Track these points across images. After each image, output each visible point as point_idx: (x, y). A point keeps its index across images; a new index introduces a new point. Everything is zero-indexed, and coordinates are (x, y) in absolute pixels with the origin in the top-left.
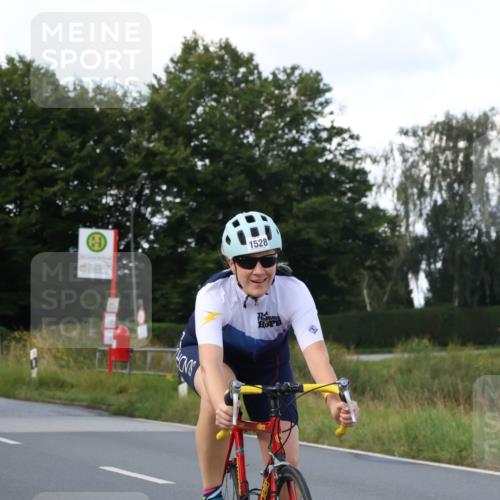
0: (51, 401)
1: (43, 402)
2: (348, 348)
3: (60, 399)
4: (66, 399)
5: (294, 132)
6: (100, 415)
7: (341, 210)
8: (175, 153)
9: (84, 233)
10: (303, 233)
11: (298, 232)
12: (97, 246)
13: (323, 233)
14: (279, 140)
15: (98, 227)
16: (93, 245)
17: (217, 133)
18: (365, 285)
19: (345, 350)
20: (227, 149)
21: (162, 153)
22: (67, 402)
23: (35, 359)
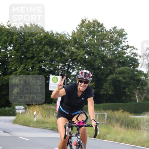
0: (40, 127)
1: (38, 128)
2: (131, 113)
3: (43, 127)
4: (45, 127)
5: (116, 47)
6: (55, 132)
7: (130, 71)
8: (80, 52)
9: (51, 77)
10: (118, 78)
11: (117, 77)
12: (55, 81)
13: (124, 78)
14: (111, 50)
15: (55, 75)
16: (54, 81)
17: (93, 47)
18: (137, 94)
19: (130, 114)
20: (95, 52)
21: (76, 53)
22: (45, 128)
23: (36, 115)
